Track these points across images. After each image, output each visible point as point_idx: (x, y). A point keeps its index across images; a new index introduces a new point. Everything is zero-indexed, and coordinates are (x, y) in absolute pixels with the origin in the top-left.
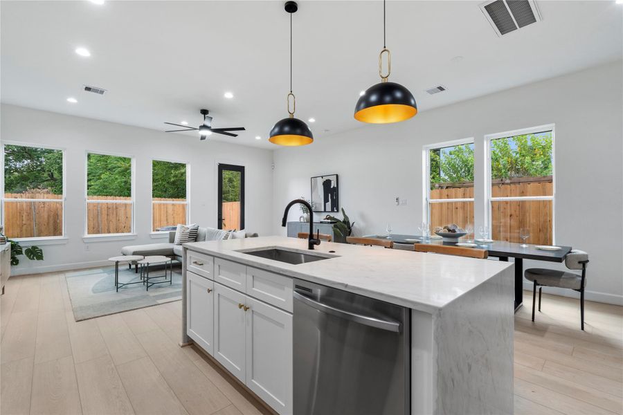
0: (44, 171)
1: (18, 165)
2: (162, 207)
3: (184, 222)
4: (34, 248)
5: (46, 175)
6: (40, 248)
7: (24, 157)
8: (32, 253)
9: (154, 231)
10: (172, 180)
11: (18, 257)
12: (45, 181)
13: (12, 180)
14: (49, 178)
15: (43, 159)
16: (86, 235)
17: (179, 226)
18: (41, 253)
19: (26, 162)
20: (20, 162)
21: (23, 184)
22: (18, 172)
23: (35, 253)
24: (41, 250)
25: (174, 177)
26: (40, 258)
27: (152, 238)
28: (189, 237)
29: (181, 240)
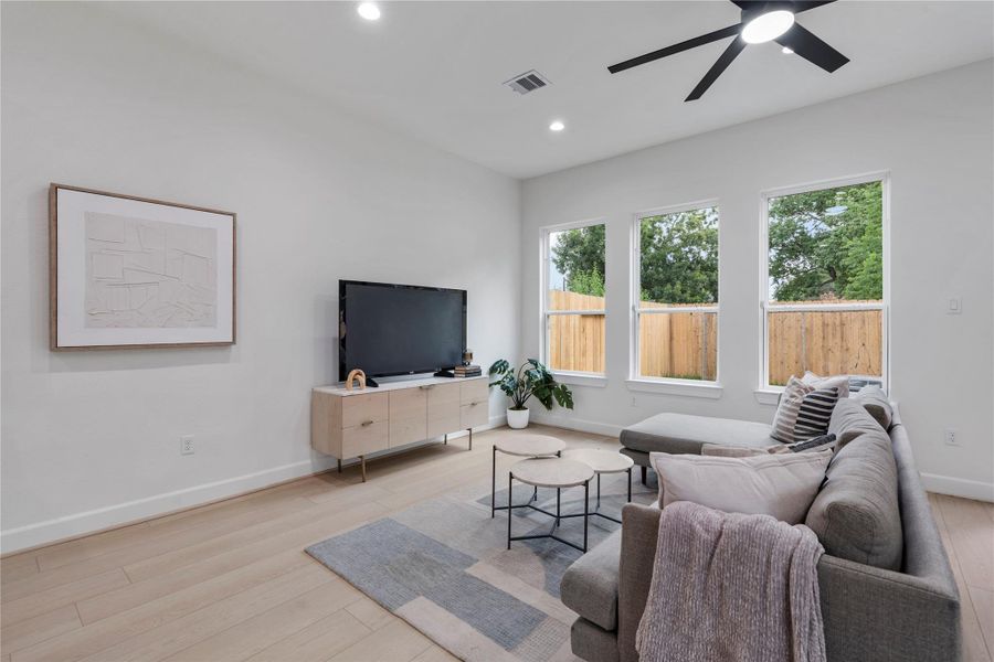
4: (563, 387)
6: (569, 389)
8: (562, 395)
18: (572, 398)
23: (565, 396)
24: (571, 393)
26: (570, 405)
27: (760, 401)
28: (798, 422)
29: (778, 426)
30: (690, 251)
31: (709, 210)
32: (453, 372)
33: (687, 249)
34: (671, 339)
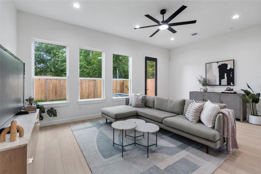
0: (48, 68)
1: (39, 66)
4: (52, 109)
5: (49, 70)
6: (55, 109)
7: (41, 63)
8: (51, 112)
11: (43, 114)
12: (48, 72)
13: (37, 72)
14: (50, 71)
15: (48, 63)
16: (80, 100)
18: (56, 112)
19: (42, 65)
20: (40, 64)
21: (41, 74)
22: (39, 69)
23: (52, 112)
24: (56, 110)
26: (55, 115)
27: (113, 101)
28: (142, 102)
29: (136, 104)
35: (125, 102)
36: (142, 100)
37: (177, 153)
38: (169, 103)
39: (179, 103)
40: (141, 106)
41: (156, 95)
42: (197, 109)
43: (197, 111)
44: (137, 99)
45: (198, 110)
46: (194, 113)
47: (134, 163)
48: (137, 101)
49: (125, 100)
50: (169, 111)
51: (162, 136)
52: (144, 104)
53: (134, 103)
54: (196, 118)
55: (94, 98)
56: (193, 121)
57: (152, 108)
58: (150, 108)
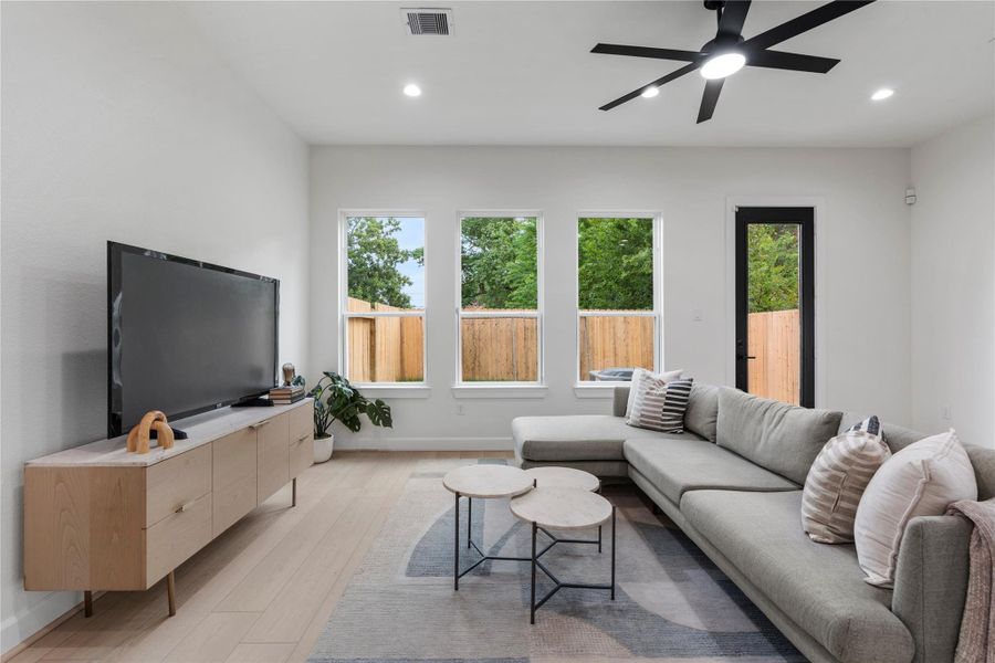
2: (607, 325)
3: (649, 365)
4: (379, 403)
6: (387, 404)
8: (377, 413)
9: (582, 379)
10: (624, 275)
16: (460, 384)
17: (638, 373)
18: (390, 415)
23: (381, 413)
24: (389, 409)
25: (626, 269)
26: (388, 422)
27: (579, 396)
28: (665, 410)
29: (642, 416)
30: (369, 258)
31: (385, 221)
32: (266, 397)
33: (365, 256)
34: (402, 342)
35: (611, 405)
36: (667, 398)
37: (674, 655)
38: (769, 424)
39: (809, 430)
40: (663, 425)
41: (742, 383)
42: (836, 468)
43: (833, 478)
44: (648, 393)
45: (843, 475)
46: (821, 488)
47: (471, 620)
48: (646, 405)
49: (612, 395)
50: (765, 465)
51: (685, 571)
52: (676, 418)
53: (636, 409)
54: (829, 518)
55: (526, 379)
56: (815, 531)
57: (708, 440)
58: (703, 438)
